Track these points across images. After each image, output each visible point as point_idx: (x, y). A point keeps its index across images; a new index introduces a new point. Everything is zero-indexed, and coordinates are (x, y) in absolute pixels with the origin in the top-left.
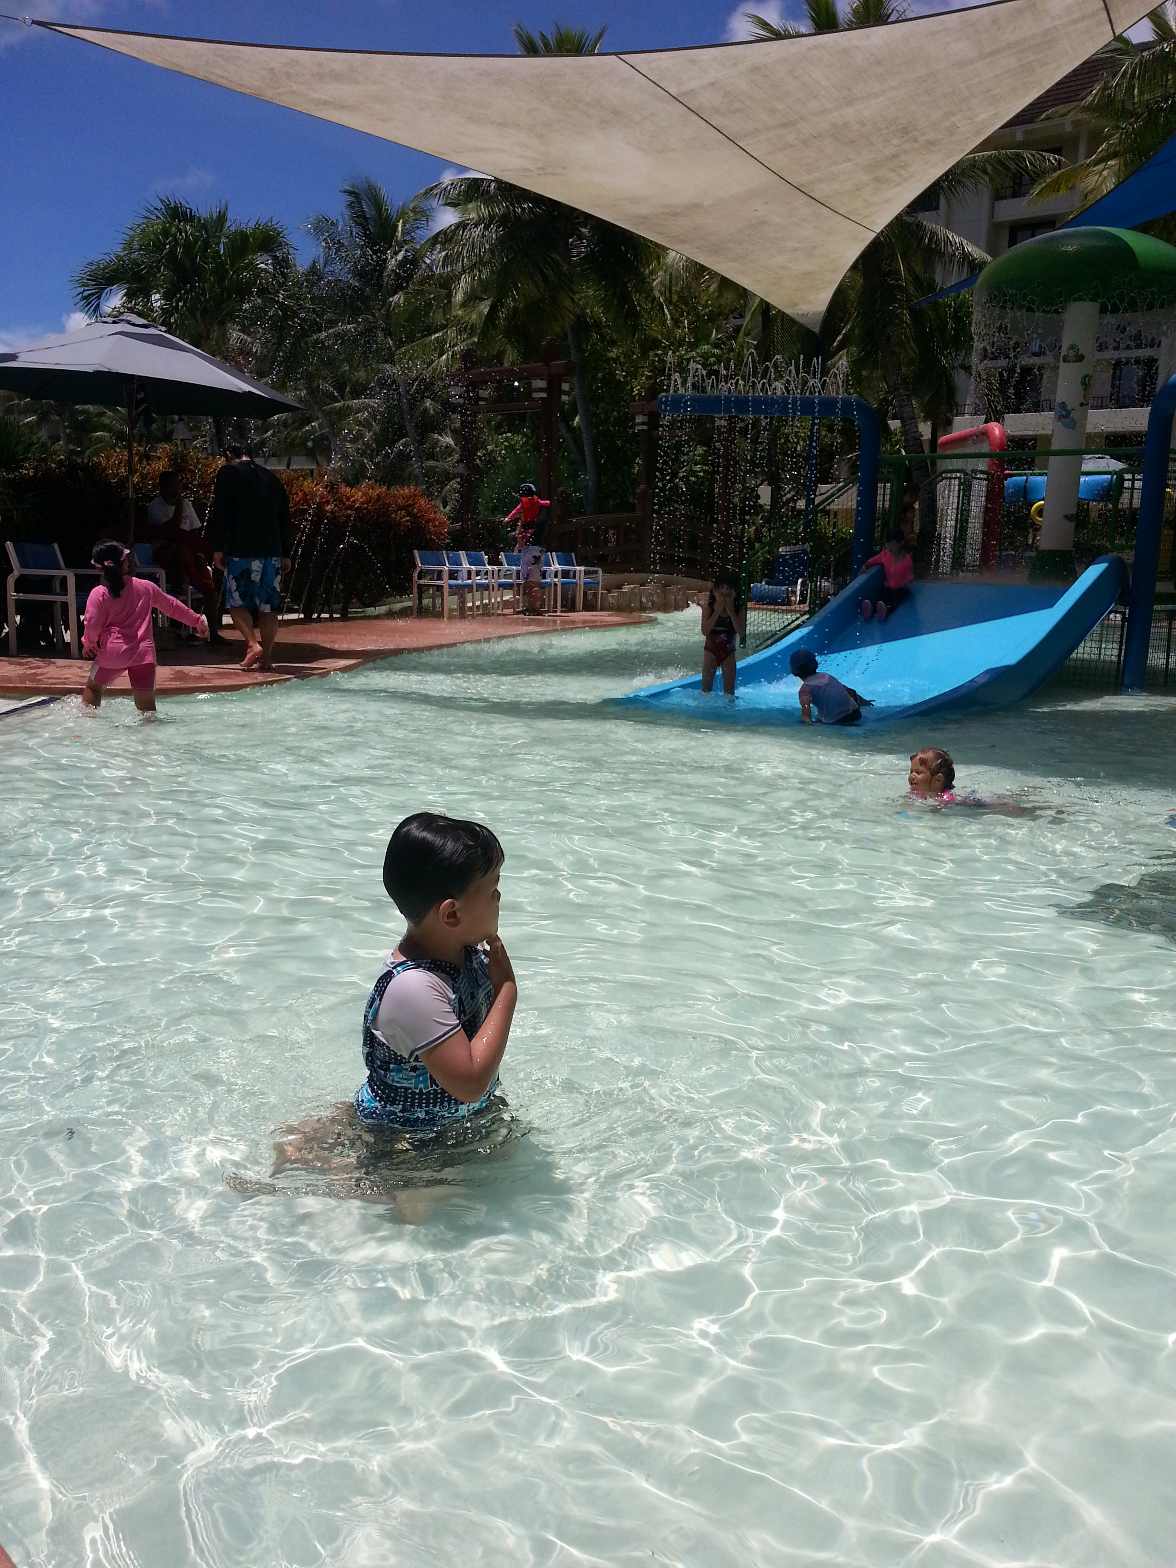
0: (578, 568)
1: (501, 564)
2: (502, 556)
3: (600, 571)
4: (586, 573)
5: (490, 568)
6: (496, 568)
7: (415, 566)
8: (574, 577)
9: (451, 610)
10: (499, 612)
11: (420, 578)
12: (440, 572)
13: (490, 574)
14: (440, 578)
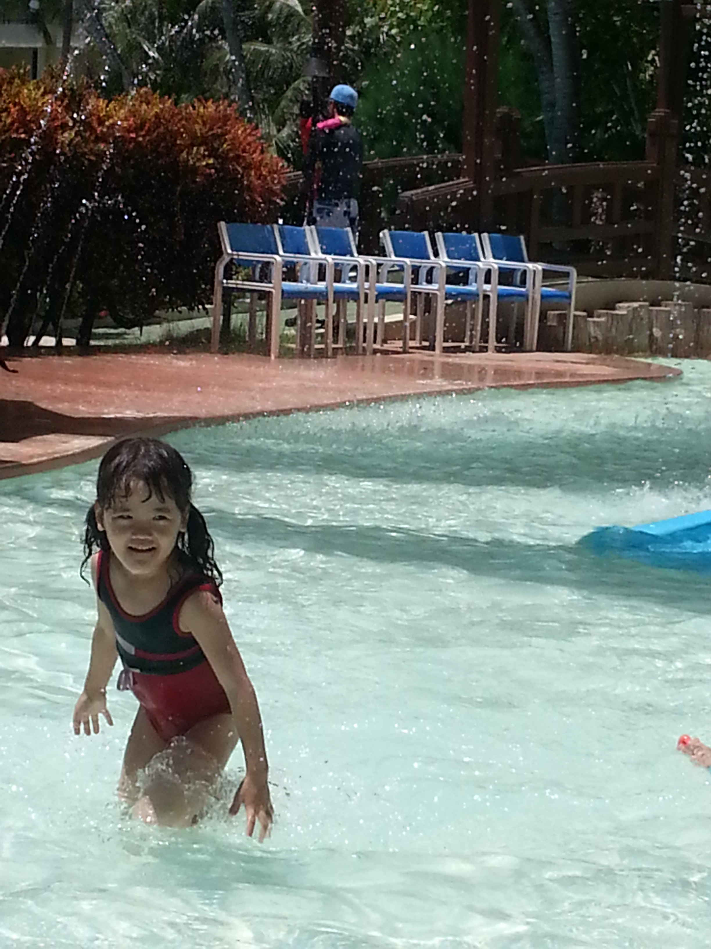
0: (531, 266)
1: (383, 253)
2: (385, 235)
3: (574, 272)
4: (547, 275)
5: (361, 260)
6: (373, 260)
7: (219, 252)
8: (523, 283)
9: (284, 338)
10: (377, 346)
11: (228, 275)
12: (267, 265)
13: (362, 271)
14: (265, 276)
